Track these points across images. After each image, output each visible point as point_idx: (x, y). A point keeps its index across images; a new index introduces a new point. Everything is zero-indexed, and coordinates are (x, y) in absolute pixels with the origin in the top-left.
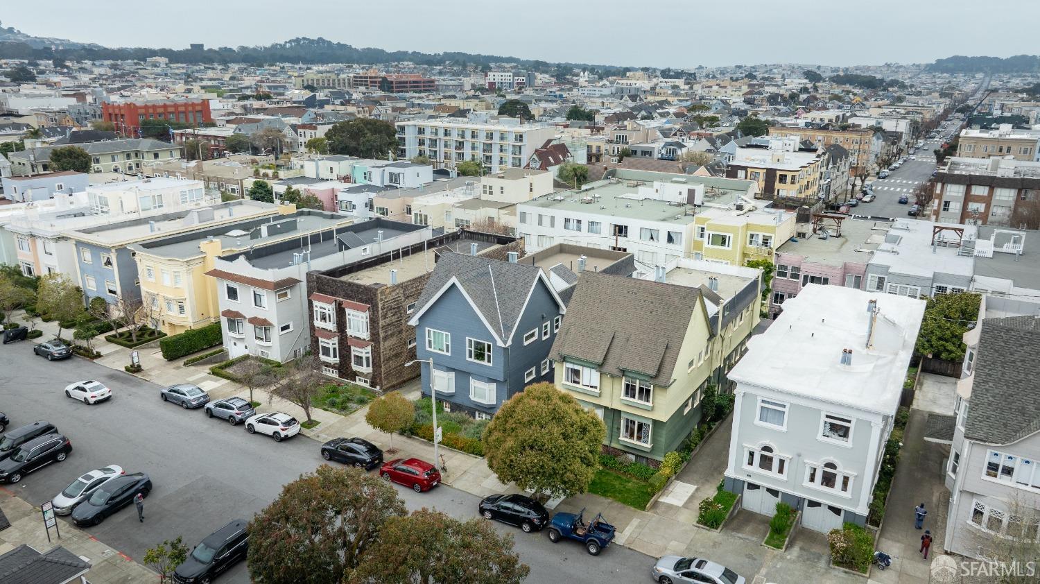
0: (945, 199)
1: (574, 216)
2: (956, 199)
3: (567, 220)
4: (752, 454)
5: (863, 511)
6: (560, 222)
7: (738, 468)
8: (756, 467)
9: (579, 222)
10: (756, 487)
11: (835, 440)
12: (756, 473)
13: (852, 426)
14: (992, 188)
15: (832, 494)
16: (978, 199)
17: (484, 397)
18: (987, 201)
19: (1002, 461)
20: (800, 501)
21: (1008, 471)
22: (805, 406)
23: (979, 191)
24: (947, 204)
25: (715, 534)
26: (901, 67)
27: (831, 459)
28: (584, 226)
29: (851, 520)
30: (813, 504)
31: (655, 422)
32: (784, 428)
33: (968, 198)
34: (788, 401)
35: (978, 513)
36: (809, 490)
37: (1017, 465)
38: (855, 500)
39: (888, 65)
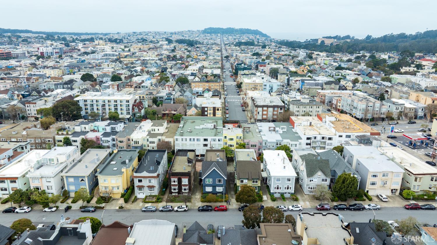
0: (258, 111)
1: (192, 138)
2: (260, 111)
3: (190, 139)
4: (275, 188)
5: (293, 192)
6: (188, 140)
7: (273, 191)
8: (286, 190)
9: (194, 139)
10: (276, 193)
11: (289, 182)
12: (277, 191)
13: (291, 179)
14: (268, 108)
15: (289, 190)
16: (265, 111)
17: (220, 190)
18: (267, 111)
19: (312, 179)
20: (284, 193)
21: (312, 180)
22: (283, 178)
23: (265, 109)
24: (259, 112)
25: (276, 202)
26: (193, 31)
27: (288, 185)
28: (196, 140)
29: (292, 194)
30: (285, 193)
31: (258, 186)
32: (280, 182)
33: (263, 111)
34: (281, 178)
35: (309, 188)
36: (285, 191)
37: (313, 179)
38: (292, 191)
39: (189, 31)
